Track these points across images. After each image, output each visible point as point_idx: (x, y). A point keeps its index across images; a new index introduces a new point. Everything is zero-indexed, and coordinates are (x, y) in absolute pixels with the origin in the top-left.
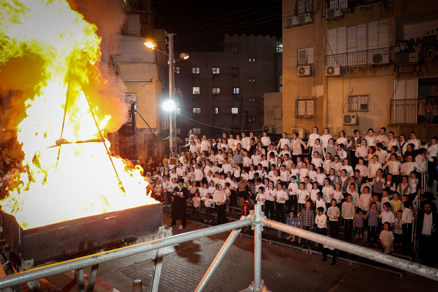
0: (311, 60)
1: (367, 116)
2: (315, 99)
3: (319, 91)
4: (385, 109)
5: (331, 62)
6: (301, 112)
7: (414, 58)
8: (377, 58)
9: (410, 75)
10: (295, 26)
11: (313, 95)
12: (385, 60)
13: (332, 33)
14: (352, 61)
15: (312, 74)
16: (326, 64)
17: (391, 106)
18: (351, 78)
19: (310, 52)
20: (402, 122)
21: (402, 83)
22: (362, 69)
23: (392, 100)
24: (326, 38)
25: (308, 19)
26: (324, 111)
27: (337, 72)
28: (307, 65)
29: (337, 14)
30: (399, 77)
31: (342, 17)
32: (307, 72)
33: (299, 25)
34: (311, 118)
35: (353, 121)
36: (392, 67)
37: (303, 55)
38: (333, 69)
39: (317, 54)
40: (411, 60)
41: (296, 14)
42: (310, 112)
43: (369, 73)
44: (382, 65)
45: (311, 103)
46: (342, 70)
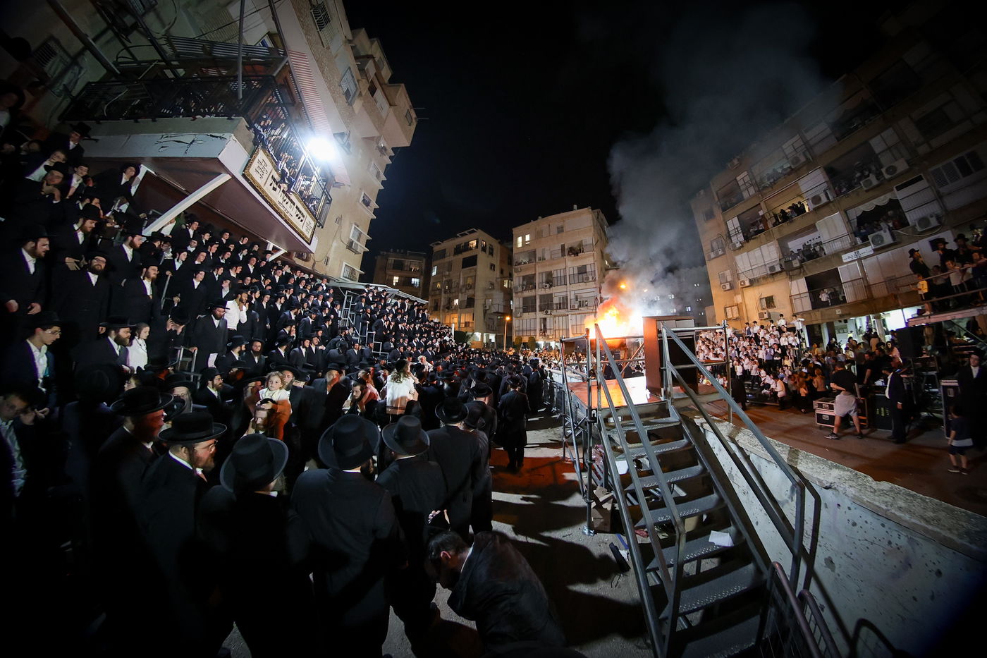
0: (729, 279)
1: (776, 311)
2: (737, 305)
3: (738, 299)
4: (787, 302)
5: (742, 278)
6: (730, 316)
7: (796, 264)
8: (772, 268)
9: (798, 276)
10: (713, 259)
11: (735, 302)
12: (778, 269)
13: (738, 258)
14: (757, 274)
15: (732, 287)
16: (739, 279)
17: (791, 300)
18: (758, 286)
19: (728, 273)
20: (801, 311)
21: (794, 282)
22: (764, 278)
23: (791, 296)
24: (735, 263)
25: (720, 253)
26: (744, 312)
27: (747, 283)
28: (727, 282)
29: (738, 245)
30: (791, 278)
31: (742, 246)
32: (728, 287)
33: (715, 258)
34: (736, 319)
35: (766, 316)
36: (784, 273)
37: (723, 276)
38: (744, 282)
39: (732, 274)
40: (795, 266)
41: (713, 250)
42: (736, 315)
43: (770, 280)
44: (777, 273)
45: (735, 309)
46: (751, 281)
